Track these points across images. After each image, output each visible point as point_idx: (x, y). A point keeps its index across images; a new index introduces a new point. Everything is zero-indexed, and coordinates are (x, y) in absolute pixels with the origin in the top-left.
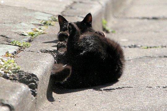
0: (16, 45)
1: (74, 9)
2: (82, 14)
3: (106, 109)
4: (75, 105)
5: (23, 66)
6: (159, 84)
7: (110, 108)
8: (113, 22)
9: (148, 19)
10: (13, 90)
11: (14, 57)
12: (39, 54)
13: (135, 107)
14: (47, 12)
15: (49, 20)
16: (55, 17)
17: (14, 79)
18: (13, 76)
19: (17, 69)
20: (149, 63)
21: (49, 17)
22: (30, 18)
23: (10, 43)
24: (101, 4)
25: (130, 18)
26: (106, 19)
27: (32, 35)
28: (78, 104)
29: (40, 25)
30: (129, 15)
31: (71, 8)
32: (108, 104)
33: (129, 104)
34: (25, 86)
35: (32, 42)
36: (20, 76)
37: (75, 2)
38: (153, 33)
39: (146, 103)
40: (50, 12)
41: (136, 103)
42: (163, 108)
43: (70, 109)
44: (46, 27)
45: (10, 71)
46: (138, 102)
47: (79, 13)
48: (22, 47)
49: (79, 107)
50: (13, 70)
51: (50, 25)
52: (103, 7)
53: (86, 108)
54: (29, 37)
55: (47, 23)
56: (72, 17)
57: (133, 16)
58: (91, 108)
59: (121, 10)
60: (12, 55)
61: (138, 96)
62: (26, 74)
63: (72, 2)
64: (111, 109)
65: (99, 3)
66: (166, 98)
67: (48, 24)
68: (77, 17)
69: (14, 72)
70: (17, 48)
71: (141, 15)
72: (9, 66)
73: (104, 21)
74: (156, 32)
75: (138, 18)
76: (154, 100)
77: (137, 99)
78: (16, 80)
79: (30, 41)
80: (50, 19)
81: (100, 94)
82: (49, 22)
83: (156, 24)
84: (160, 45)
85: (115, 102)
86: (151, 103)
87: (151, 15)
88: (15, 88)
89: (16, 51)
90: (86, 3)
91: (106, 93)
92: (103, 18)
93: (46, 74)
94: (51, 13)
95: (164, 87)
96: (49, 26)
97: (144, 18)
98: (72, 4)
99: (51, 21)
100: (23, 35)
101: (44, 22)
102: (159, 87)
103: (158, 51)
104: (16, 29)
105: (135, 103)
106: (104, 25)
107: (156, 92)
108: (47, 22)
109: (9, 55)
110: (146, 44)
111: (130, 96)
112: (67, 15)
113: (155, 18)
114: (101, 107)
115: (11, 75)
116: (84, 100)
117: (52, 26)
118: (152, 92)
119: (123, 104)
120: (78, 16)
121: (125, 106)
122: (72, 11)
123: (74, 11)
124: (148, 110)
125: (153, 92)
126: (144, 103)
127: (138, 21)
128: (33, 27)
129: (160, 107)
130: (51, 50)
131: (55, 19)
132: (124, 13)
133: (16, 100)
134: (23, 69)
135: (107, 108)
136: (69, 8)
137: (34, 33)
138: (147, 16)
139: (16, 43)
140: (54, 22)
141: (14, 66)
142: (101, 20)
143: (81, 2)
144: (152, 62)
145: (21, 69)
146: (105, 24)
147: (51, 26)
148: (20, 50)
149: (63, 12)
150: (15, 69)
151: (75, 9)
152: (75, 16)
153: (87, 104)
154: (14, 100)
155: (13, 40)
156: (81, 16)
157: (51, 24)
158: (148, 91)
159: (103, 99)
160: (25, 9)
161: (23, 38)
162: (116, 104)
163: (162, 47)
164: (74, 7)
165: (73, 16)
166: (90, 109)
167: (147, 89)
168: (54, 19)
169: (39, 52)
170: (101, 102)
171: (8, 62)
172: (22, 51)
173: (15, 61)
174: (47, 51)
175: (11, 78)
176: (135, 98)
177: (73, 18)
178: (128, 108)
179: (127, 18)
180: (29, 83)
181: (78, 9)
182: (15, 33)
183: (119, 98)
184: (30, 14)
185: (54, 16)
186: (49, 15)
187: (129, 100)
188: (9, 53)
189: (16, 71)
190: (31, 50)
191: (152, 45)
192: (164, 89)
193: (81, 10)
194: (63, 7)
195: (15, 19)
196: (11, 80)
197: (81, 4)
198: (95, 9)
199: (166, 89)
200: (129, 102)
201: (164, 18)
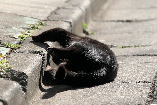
0: (8, 47)
1: (58, 14)
2: (65, 19)
3: (87, 102)
4: (61, 99)
5: (14, 65)
6: (133, 80)
7: (91, 101)
8: (92, 25)
9: (123, 21)
10: (6, 87)
11: (6, 58)
12: (28, 55)
13: (113, 100)
14: (34, 17)
15: (37, 24)
16: (41, 21)
17: (7, 77)
18: (6, 74)
19: (9, 69)
20: (124, 61)
21: (36, 22)
22: (20, 23)
23: (3, 46)
24: (82, 10)
25: (107, 21)
26: (86, 22)
27: (22, 38)
28: (63, 98)
29: (29, 29)
30: (106, 19)
31: (56, 13)
32: (89, 98)
33: (107, 97)
34: (16, 83)
35: (22, 44)
36: (12, 75)
37: (59, 8)
38: (127, 34)
39: (122, 96)
40: (38, 17)
41: (113, 96)
42: (136, 100)
43: (56, 102)
44: (34, 30)
45: (3, 70)
46: (115, 95)
47: (63, 18)
48: (13, 48)
49: (64, 101)
50: (6, 69)
51: (37, 28)
52: (83, 12)
53: (70, 101)
54: (19, 40)
55: (35, 27)
57: (109, 20)
58: (75, 102)
59: (99, 14)
60: (5, 56)
61: (115, 90)
62: (17, 73)
63: (56, 8)
64: (92, 102)
65: (80, 8)
66: (139, 92)
67: (36, 28)
68: (60, 21)
69: (6, 71)
70: (9, 49)
71: (116, 19)
72: (2, 65)
73: (84, 24)
74: (130, 33)
75: (114, 21)
76: (129, 93)
77: (114, 93)
78: (9, 78)
79: (20, 43)
80: (37, 23)
82: (36, 26)
83: (129, 26)
84: (133, 45)
85: (95, 96)
86: (126, 96)
87: (125, 19)
88: (8, 85)
89: (8, 52)
90: (68, 9)
92: (83, 22)
93: (35, 72)
95: (137, 82)
96: (37, 29)
97: (119, 21)
98: (56, 10)
99: (38, 25)
100: (14, 38)
101: (32, 26)
102: (133, 82)
103: (131, 50)
104: (8, 33)
105: (112, 97)
106: (84, 28)
107: (130, 87)
108: (34, 26)
109: (2, 56)
110: (121, 44)
111: (108, 91)
112: (52, 19)
113: (128, 21)
114: (83, 101)
115: (4, 73)
116: (68, 95)
117: (39, 29)
118: (127, 86)
119: (102, 98)
120: (62, 21)
121: (104, 99)
122: (56, 15)
123: (58, 16)
124: (123, 102)
126: (120, 96)
127: (114, 23)
128: (23, 31)
129: (135, 99)
130: (39, 51)
131: (42, 23)
132: (102, 17)
133: (9, 96)
134: (14, 68)
135: (88, 101)
136: (53, 14)
137: (24, 36)
138: (121, 19)
139: (8, 45)
140: (41, 26)
141: (7, 66)
142: (82, 23)
143: (64, 8)
144: (127, 60)
145: (12, 69)
146: (86, 27)
147: (38, 30)
148: (11, 51)
149: (49, 17)
150: (7, 69)
151: (59, 14)
152: (59, 20)
153: (71, 98)
154: (7, 96)
155: (5, 43)
156: (64, 20)
157: (39, 28)
158: (124, 85)
159: (85, 93)
160: (16, 15)
161: (14, 41)
162: (96, 97)
163: (135, 46)
164: (58, 12)
165: (57, 21)
166: (74, 102)
167: (123, 84)
168: (41, 23)
169: (28, 53)
170: (83, 96)
171: (1, 63)
172: (13, 52)
173: (7, 61)
174: (35, 52)
175: (4, 76)
176: (112, 92)
177: (57, 22)
178: (106, 101)
179: (104, 21)
180: (20, 81)
181: (61, 14)
182: (7, 36)
183: (98, 92)
184: (20, 20)
185: (41, 20)
186: (36, 20)
187: (107, 94)
188: (2, 54)
190: (22, 51)
191: (126, 45)
193: (64, 15)
194: (49, 12)
195: (7, 23)
196: (4, 78)
197: (64, 10)
198: (76, 14)
199: (139, 84)
200: (107, 96)
201: (137, 21)
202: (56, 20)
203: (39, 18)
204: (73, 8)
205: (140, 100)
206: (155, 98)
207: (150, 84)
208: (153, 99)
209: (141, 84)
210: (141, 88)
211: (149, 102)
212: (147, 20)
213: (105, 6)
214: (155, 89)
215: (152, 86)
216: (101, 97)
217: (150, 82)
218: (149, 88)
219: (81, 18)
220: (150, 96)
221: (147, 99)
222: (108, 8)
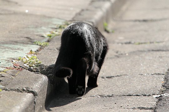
0: (37, 45)
1: (82, 15)
2: (89, 19)
3: (108, 92)
5: (43, 61)
6: (148, 72)
7: (111, 91)
9: (139, 21)
10: (36, 80)
11: (36, 54)
12: (55, 51)
13: (130, 90)
15: (63, 24)
17: (37, 71)
18: (36, 69)
19: (39, 64)
20: (141, 55)
22: (48, 24)
23: (33, 43)
24: (103, 11)
26: (107, 22)
27: (50, 36)
29: (56, 29)
30: (125, 18)
31: (80, 14)
32: (109, 88)
33: (125, 88)
34: (45, 77)
35: (50, 42)
36: (41, 69)
37: (83, 10)
38: (144, 32)
39: (139, 87)
44: (60, 30)
45: (34, 65)
46: (132, 86)
47: (86, 19)
48: (42, 46)
50: (36, 64)
52: (104, 13)
53: (92, 92)
54: (48, 38)
58: (97, 92)
59: (119, 15)
60: (35, 53)
61: (132, 82)
62: (46, 67)
63: (80, 10)
66: (154, 83)
69: (36, 66)
70: (39, 47)
71: (134, 18)
72: (33, 61)
73: (105, 24)
74: (146, 31)
75: (132, 21)
76: (145, 84)
77: (131, 84)
78: (38, 72)
79: (48, 41)
81: (103, 80)
83: (144, 26)
84: (148, 41)
85: (115, 87)
86: (142, 87)
87: (142, 18)
88: (38, 78)
89: (38, 49)
91: (108, 80)
95: (152, 75)
97: (136, 21)
99: (65, 25)
100: (43, 36)
101: (59, 26)
102: (148, 74)
103: (147, 46)
104: (38, 32)
105: (130, 87)
108: (61, 26)
109: (33, 52)
110: (138, 41)
111: (126, 82)
113: (145, 21)
114: (104, 91)
115: (35, 68)
118: (143, 78)
119: (121, 88)
121: (122, 90)
122: (80, 17)
123: (82, 17)
125: (144, 79)
126: (137, 87)
127: (132, 23)
128: (51, 30)
129: (150, 90)
131: (67, 23)
134: (43, 63)
136: (78, 15)
137: (52, 35)
139: (38, 43)
141: (37, 61)
143: (87, 10)
144: (143, 55)
145: (42, 64)
146: (107, 26)
148: (41, 48)
149: (74, 17)
150: (37, 64)
155: (35, 41)
158: (140, 77)
159: (106, 85)
160: (44, 16)
161: (43, 39)
163: (151, 43)
164: (82, 13)
169: (56, 49)
170: (104, 87)
171: (32, 58)
172: (42, 49)
173: (37, 57)
175: (34, 70)
176: (130, 83)
178: (125, 91)
179: (122, 21)
180: (48, 74)
181: (85, 15)
182: (37, 35)
183: (118, 84)
184: (48, 20)
185: (67, 21)
186: (63, 21)
187: (126, 85)
188: (33, 51)
189: (39, 65)
190: (50, 48)
191: (143, 41)
193: (87, 16)
194: (74, 13)
195: (37, 24)
196: (34, 72)
198: (98, 15)
199: (154, 76)
200: (126, 87)
201: (152, 21)
204: (95, 9)
205: (154, 90)
206: (168, 88)
207: (163, 76)
208: (166, 89)
209: (155, 76)
210: (155, 79)
211: (163, 91)
212: (161, 20)
213: (124, 8)
214: (167, 80)
215: (166, 78)
216: (120, 88)
217: (163, 74)
218: (163, 79)
219: (102, 18)
220: (164, 86)
221: (161, 89)
222: (127, 9)
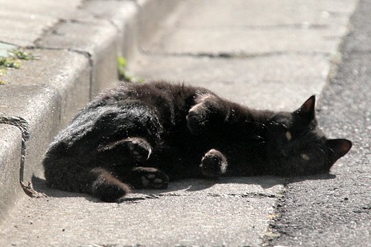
1: (60, 35)
2: (77, 46)
3: (126, 238)
4: (64, 230)
6: (234, 189)
7: (135, 237)
8: (139, 62)
9: (211, 56)
13: (186, 234)
14: (5, 40)
15: (10, 56)
16: (21, 50)
21: (9, 51)
24: (116, 26)
25: (175, 55)
26: (125, 56)
28: (69, 228)
30: (171, 49)
31: (55, 32)
32: (129, 229)
33: (173, 229)
37: (62, 21)
38: (221, 85)
39: (208, 227)
40: (12, 39)
41: (188, 227)
42: (241, 237)
43: (53, 237)
44: (3, 70)
46: (191, 225)
47: (71, 44)
49: (72, 235)
51: (11, 66)
52: (119, 31)
53: (85, 236)
55: (6, 63)
56: (56, 51)
57: (179, 51)
58: (96, 237)
59: (156, 38)
61: (190, 213)
63: (56, 21)
64: (137, 239)
65: (112, 23)
66: (247, 218)
67: (8, 65)
68: (66, 50)
71: (196, 50)
73: (122, 60)
74: (227, 83)
75: (190, 55)
76: (224, 221)
77: (188, 218)
80: (12, 54)
81: (114, 208)
82: (9, 61)
85: (144, 225)
86: (217, 227)
87: (217, 50)
90: (83, 23)
91: (127, 206)
92: (120, 54)
93: (4, 167)
94: (12, 43)
95: (243, 196)
96: (9, 68)
97: (202, 55)
98: (56, 24)
99: (14, 59)
102: (234, 195)
105: (184, 227)
106: (121, 68)
107: (227, 205)
108: (5, 61)
111: (175, 213)
112: (46, 46)
113: (224, 56)
114: (117, 235)
116: (82, 221)
117: (16, 68)
118: (219, 204)
119: (160, 229)
120: (69, 50)
121: (164, 232)
122: (55, 37)
123: (61, 38)
124: (211, 240)
125: (222, 206)
126: (204, 227)
127: (190, 60)
129: (237, 235)
130: (14, 117)
131: (21, 54)
132: (162, 45)
135: (128, 236)
136: (49, 33)
138: (207, 50)
140: (19, 61)
142: (116, 57)
143: (73, 21)
146: (124, 66)
147: (13, 69)
149: (39, 40)
151: (63, 35)
152: (63, 49)
153: (88, 228)
156: (75, 48)
157: (14, 64)
158: (212, 202)
159: (120, 218)
162: (146, 228)
164: (61, 30)
165: (59, 49)
166: (94, 239)
167: (210, 198)
168: (19, 55)
170: (115, 225)
174: (6, 119)
176: (185, 216)
177: (58, 52)
178: (170, 237)
179: (167, 55)
181: (68, 35)
183: (152, 217)
185: (20, 47)
186: (10, 47)
187: (173, 221)
192: (244, 199)
193: (74, 36)
194: (39, 29)
197: (76, 26)
198: (103, 35)
199: (248, 199)
200: (173, 226)
201: (244, 56)
202: (57, 47)
203: (16, 43)
204: (96, 21)
205: (249, 237)
206: (285, 233)
207: (273, 201)
208: (279, 235)
209: (252, 200)
210: (252, 208)
211: (271, 240)
212: (267, 55)
213: (171, 20)
214: (283, 211)
215: (279, 206)
216: (158, 228)
217: (273, 196)
218: (272, 208)
219: (114, 44)
220: (274, 227)
221: (267, 234)
222: (178, 25)
